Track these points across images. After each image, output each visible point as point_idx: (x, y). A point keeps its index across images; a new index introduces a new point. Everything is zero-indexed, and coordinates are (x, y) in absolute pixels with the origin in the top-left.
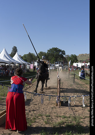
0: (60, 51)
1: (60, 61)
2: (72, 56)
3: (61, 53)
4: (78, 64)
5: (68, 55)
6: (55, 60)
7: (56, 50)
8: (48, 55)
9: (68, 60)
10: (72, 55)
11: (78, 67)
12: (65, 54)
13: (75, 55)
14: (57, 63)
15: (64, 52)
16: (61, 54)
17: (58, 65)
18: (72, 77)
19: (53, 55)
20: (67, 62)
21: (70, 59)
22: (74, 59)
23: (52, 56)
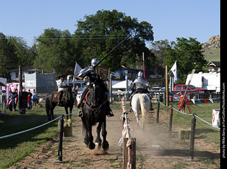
0: (130, 23)
1: (131, 66)
2: (180, 45)
3: (133, 34)
4: (206, 76)
5: (163, 42)
6: (110, 62)
7: (113, 20)
8: (80, 45)
9: (166, 60)
10: (183, 42)
11: (209, 88)
12: (150, 37)
13: (192, 40)
14: (117, 75)
15: (146, 31)
16: (136, 39)
17: (123, 84)
18: (183, 132)
19: (103, 44)
20: (162, 72)
21: (174, 56)
22: (188, 55)
23: (99, 48)
